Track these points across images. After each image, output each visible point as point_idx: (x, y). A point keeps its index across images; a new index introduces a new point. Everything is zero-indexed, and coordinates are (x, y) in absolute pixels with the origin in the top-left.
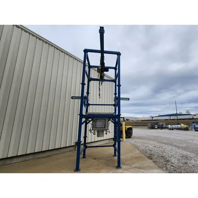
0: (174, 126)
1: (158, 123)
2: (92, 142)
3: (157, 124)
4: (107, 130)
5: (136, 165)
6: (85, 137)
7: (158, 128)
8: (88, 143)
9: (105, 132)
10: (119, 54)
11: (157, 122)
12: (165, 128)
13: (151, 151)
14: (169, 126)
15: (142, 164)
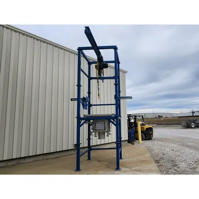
1: (196, 120)
2: (101, 145)
5: (137, 168)
6: (89, 139)
7: (196, 127)
8: (93, 146)
10: (115, 48)
13: (164, 154)
15: (145, 167)
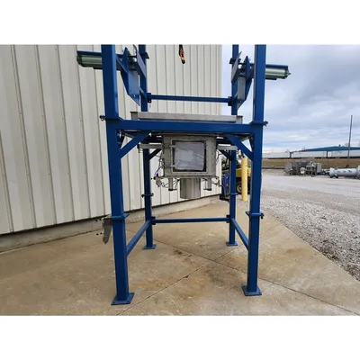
0: (342, 171)
1: (306, 164)
3: (304, 165)
4: (210, 177)
6: (148, 196)
7: (307, 173)
9: (203, 184)
11: (304, 161)
12: (319, 174)
13: (320, 230)
14: (332, 171)
15: (318, 277)
